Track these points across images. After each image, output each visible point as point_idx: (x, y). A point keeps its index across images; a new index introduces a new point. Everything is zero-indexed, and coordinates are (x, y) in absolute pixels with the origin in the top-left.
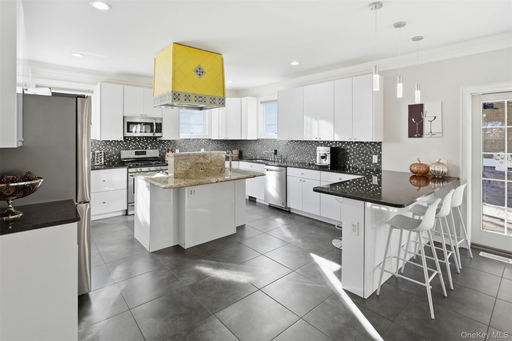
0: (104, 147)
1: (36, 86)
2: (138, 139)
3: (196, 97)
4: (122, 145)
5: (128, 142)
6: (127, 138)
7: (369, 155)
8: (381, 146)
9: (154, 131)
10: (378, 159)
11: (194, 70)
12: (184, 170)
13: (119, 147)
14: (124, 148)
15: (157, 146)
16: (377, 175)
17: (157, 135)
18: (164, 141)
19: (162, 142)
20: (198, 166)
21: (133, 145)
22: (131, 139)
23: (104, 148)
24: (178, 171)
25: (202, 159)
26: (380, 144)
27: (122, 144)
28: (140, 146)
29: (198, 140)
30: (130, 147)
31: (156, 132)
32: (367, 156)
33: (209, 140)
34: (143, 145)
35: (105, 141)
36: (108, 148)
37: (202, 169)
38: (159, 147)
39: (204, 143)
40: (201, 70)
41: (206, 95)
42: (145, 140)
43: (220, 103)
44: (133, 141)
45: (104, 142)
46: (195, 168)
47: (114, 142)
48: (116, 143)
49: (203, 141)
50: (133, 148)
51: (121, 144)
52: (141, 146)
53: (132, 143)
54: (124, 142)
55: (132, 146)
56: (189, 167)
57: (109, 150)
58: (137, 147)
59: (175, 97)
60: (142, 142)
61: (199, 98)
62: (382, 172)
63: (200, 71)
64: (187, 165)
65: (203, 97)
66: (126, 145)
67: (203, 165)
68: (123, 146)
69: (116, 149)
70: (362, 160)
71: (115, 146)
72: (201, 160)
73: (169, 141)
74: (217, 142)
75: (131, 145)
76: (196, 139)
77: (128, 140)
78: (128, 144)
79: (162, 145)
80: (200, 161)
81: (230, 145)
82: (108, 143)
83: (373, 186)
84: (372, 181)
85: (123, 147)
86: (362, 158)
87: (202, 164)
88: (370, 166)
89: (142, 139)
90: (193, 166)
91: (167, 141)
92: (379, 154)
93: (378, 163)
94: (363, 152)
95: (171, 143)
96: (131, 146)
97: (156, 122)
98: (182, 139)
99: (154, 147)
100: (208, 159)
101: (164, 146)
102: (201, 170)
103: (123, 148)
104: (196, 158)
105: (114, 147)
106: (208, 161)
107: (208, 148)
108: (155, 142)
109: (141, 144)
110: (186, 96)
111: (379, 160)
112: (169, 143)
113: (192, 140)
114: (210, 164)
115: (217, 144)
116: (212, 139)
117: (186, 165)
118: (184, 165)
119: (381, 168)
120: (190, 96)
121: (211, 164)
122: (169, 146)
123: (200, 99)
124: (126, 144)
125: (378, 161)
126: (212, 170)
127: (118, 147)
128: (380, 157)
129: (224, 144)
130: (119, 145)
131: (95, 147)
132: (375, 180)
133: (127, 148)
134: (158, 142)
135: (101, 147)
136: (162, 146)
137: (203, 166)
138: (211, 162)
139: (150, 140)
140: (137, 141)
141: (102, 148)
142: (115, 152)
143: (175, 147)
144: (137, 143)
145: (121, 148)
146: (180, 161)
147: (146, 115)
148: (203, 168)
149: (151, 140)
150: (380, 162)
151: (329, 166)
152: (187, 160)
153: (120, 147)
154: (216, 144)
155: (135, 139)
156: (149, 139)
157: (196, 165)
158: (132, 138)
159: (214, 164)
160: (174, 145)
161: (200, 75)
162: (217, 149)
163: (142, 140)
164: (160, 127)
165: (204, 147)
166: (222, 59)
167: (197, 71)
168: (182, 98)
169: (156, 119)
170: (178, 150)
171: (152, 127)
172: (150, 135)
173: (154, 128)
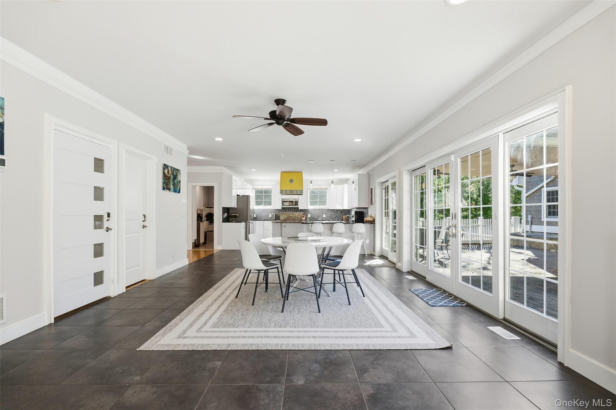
6: (285, 208)
9: (294, 205)
12: (284, 218)
18: (302, 210)
24: (282, 219)
25: (291, 215)
30: (287, 212)
33: (328, 210)
34: (292, 212)
38: (300, 212)
39: (325, 211)
42: (293, 209)
43: (300, 192)
56: (286, 218)
63: (292, 181)
65: (293, 191)
67: (291, 217)
71: (280, 212)
73: (305, 210)
76: (320, 209)
82: (278, 210)
90: (288, 217)
96: (289, 212)
97: (295, 201)
98: (312, 209)
99: (298, 212)
100: (294, 215)
101: (302, 212)
107: (327, 214)
114: (295, 217)
120: (287, 191)
122: (305, 212)
123: (291, 192)
126: (296, 219)
129: (338, 212)
135: (275, 212)
146: (282, 215)
147: (293, 198)
152: (285, 215)
155: (287, 209)
160: (308, 212)
164: (296, 203)
165: (325, 213)
166: (302, 174)
167: (290, 181)
168: (284, 192)
169: (295, 199)
170: (310, 215)
171: (293, 203)
172: (293, 207)
173: (294, 203)
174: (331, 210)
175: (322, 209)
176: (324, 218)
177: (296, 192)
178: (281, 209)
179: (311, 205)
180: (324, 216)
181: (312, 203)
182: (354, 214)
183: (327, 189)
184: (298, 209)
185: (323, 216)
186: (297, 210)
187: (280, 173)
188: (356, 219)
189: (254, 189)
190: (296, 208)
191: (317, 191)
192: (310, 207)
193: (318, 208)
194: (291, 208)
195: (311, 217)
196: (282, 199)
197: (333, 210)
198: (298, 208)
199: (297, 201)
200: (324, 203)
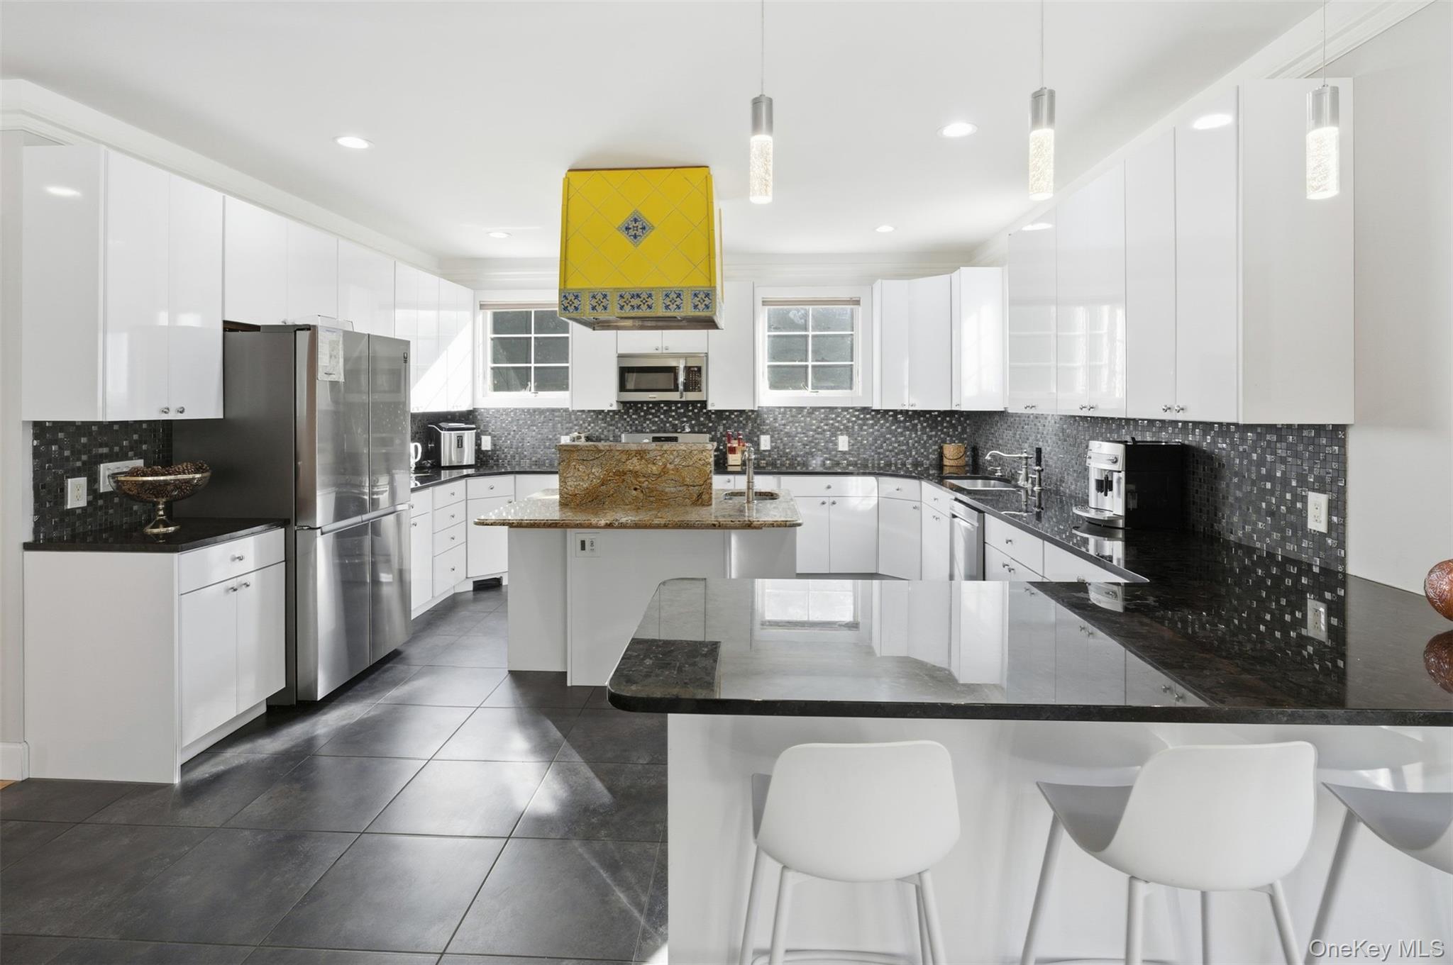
0: (592, 425)
1: (481, 305)
2: (665, 408)
3: (622, 297)
4: (628, 422)
5: (642, 414)
6: (640, 405)
7: (1293, 491)
8: (1343, 444)
9: (681, 387)
10: (1330, 514)
11: (619, 229)
12: (584, 486)
13: (623, 425)
14: (634, 428)
15: (711, 425)
16: (1328, 595)
17: (691, 396)
18: (727, 414)
19: (724, 416)
20: (624, 480)
21: (654, 423)
22: (649, 408)
23: (592, 428)
24: (569, 488)
25: (636, 461)
26: (1337, 433)
27: (628, 419)
28: (668, 425)
29: (828, 410)
30: (645, 425)
31: (686, 389)
32: (1288, 496)
33: (865, 410)
34: (677, 422)
35: (594, 411)
36: (600, 428)
37: (635, 489)
38: (716, 428)
39: (849, 420)
40: (641, 223)
41: (652, 289)
42: (682, 411)
43: (697, 305)
44: (653, 411)
45: (592, 414)
46: (616, 485)
47: (611, 414)
48: (617, 416)
49: (846, 413)
50: (654, 428)
51: (625, 419)
52: (670, 426)
53: (651, 416)
54: (633, 414)
55: (650, 423)
56: (599, 481)
57: (603, 431)
58: (662, 428)
59: (576, 303)
60: (673, 414)
61: (632, 297)
62: (1351, 585)
63: (637, 227)
64: (593, 474)
65: (644, 296)
66: (637, 422)
67: (638, 479)
68: (631, 422)
69: (617, 430)
70: (1271, 513)
71: (613, 422)
72: (634, 464)
73: (742, 412)
74: (891, 418)
75: (648, 422)
76: (823, 408)
77: (643, 411)
78: (642, 419)
79: (724, 422)
80: (631, 468)
81: (939, 428)
82: (600, 416)
83: (1310, 649)
84: (1303, 622)
85: (631, 425)
86: (1269, 504)
87: (636, 474)
88: (1299, 546)
89: (673, 408)
90: (610, 480)
91: (736, 413)
92: (1335, 488)
93: (1329, 534)
94: (1270, 477)
95: (748, 418)
96: (648, 425)
97: (689, 365)
98: (780, 408)
99: (702, 427)
100: (654, 464)
101: (727, 425)
102: (634, 492)
103: (631, 428)
104: (619, 457)
105: (611, 425)
106: (654, 468)
107: (858, 434)
108: (705, 416)
109: (671, 419)
110: (594, 297)
111: (1335, 519)
112: (741, 419)
113: (808, 410)
114: (659, 476)
115: (893, 424)
116: (873, 408)
117: (591, 476)
118: (584, 475)
119: (1343, 561)
120: (605, 296)
121: (663, 478)
122: (741, 425)
123: (635, 302)
124: (636, 419)
125: (1330, 523)
126: (667, 493)
127: (620, 425)
128: (1338, 507)
129: (916, 425)
130: (622, 422)
131: (575, 425)
132: (1317, 619)
133: (639, 428)
134: (713, 416)
135: (586, 425)
136: (724, 425)
137: (640, 482)
138: (664, 471)
139: (692, 411)
140: (662, 411)
141: (590, 428)
142: (614, 436)
143: (759, 428)
144: (662, 416)
145: (625, 428)
146: (574, 463)
147: (667, 349)
148: (638, 487)
149: (696, 411)
150: (1338, 529)
151: (1121, 523)
152: (591, 462)
153: (625, 425)
154: (888, 424)
155: (656, 409)
156: (690, 408)
157: (617, 477)
158: (679, 405)
159: (673, 477)
160: (756, 423)
161: (635, 237)
162: (893, 439)
163: (673, 411)
164: (695, 376)
165: (847, 431)
166: (708, 179)
167: (627, 229)
168: (586, 304)
169: (686, 356)
170: (768, 437)
171: (676, 379)
172: (674, 396)
173: (681, 379)
174: (878, 411)
175: (832, 409)
176: (844, 453)
177: (667, 307)
178: (615, 408)
179: (774, 386)
180: (843, 443)
181: (781, 379)
182: (1120, 465)
183: (857, 302)
184: (705, 407)
185: (836, 444)
186: (699, 416)
187: (562, 173)
188: (1133, 505)
189: (483, 306)
190: (694, 403)
191: (805, 316)
192: (769, 398)
193: (809, 404)
194: (668, 403)
195: (773, 448)
196: (621, 356)
197: (887, 412)
198: (704, 403)
199: (699, 369)
200: (844, 378)
